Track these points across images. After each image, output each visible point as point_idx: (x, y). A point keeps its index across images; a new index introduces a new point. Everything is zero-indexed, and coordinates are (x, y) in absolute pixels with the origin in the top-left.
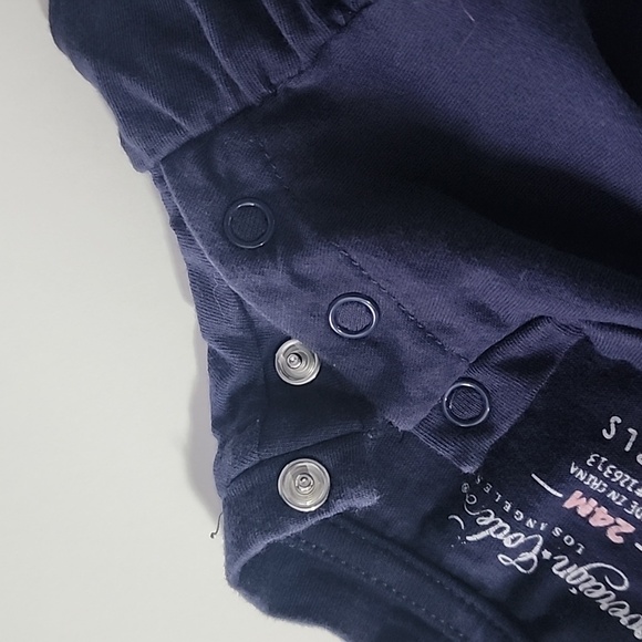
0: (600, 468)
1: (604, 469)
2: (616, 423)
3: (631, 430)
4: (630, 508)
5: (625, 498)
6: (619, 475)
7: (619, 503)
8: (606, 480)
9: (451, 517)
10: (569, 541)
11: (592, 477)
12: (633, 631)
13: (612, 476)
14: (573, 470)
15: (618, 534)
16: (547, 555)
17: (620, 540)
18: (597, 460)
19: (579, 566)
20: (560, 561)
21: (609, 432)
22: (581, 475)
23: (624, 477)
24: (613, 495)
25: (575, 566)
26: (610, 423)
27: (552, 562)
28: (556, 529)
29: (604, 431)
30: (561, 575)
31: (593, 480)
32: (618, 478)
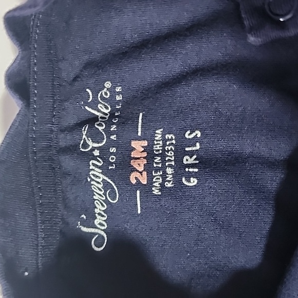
0: (168, 143)
1: (169, 145)
2: (197, 134)
3: (198, 144)
4: (156, 172)
5: (160, 166)
6: (171, 153)
7: (155, 165)
8: (164, 150)
9: (88, 90)
10: (113, 159)
11: (161, 142)
12: (96, 218)
13: (168, 151)
14: (158, 131)
15: (136, 178)
16: (96, 153)
17: (134, 181)
18: (172, 139)
19: (102, 173)
20: (98, 161)
21: (189, 135)
22: (158, 137)
23: (171, 157)
24: (158, 159)
25: (101, 171)
26: (194, 132)
27: (95, 158)
28: (114, 148)
29: (189, 132)
30: (92, 167)
31: (159, 144)
32: (169, 154)
